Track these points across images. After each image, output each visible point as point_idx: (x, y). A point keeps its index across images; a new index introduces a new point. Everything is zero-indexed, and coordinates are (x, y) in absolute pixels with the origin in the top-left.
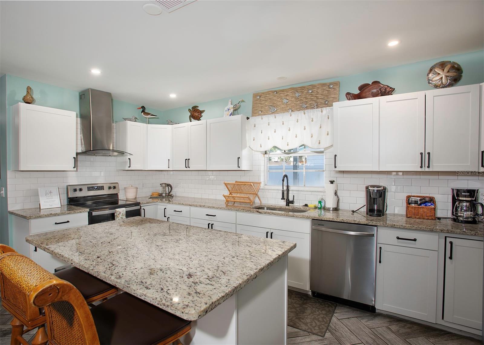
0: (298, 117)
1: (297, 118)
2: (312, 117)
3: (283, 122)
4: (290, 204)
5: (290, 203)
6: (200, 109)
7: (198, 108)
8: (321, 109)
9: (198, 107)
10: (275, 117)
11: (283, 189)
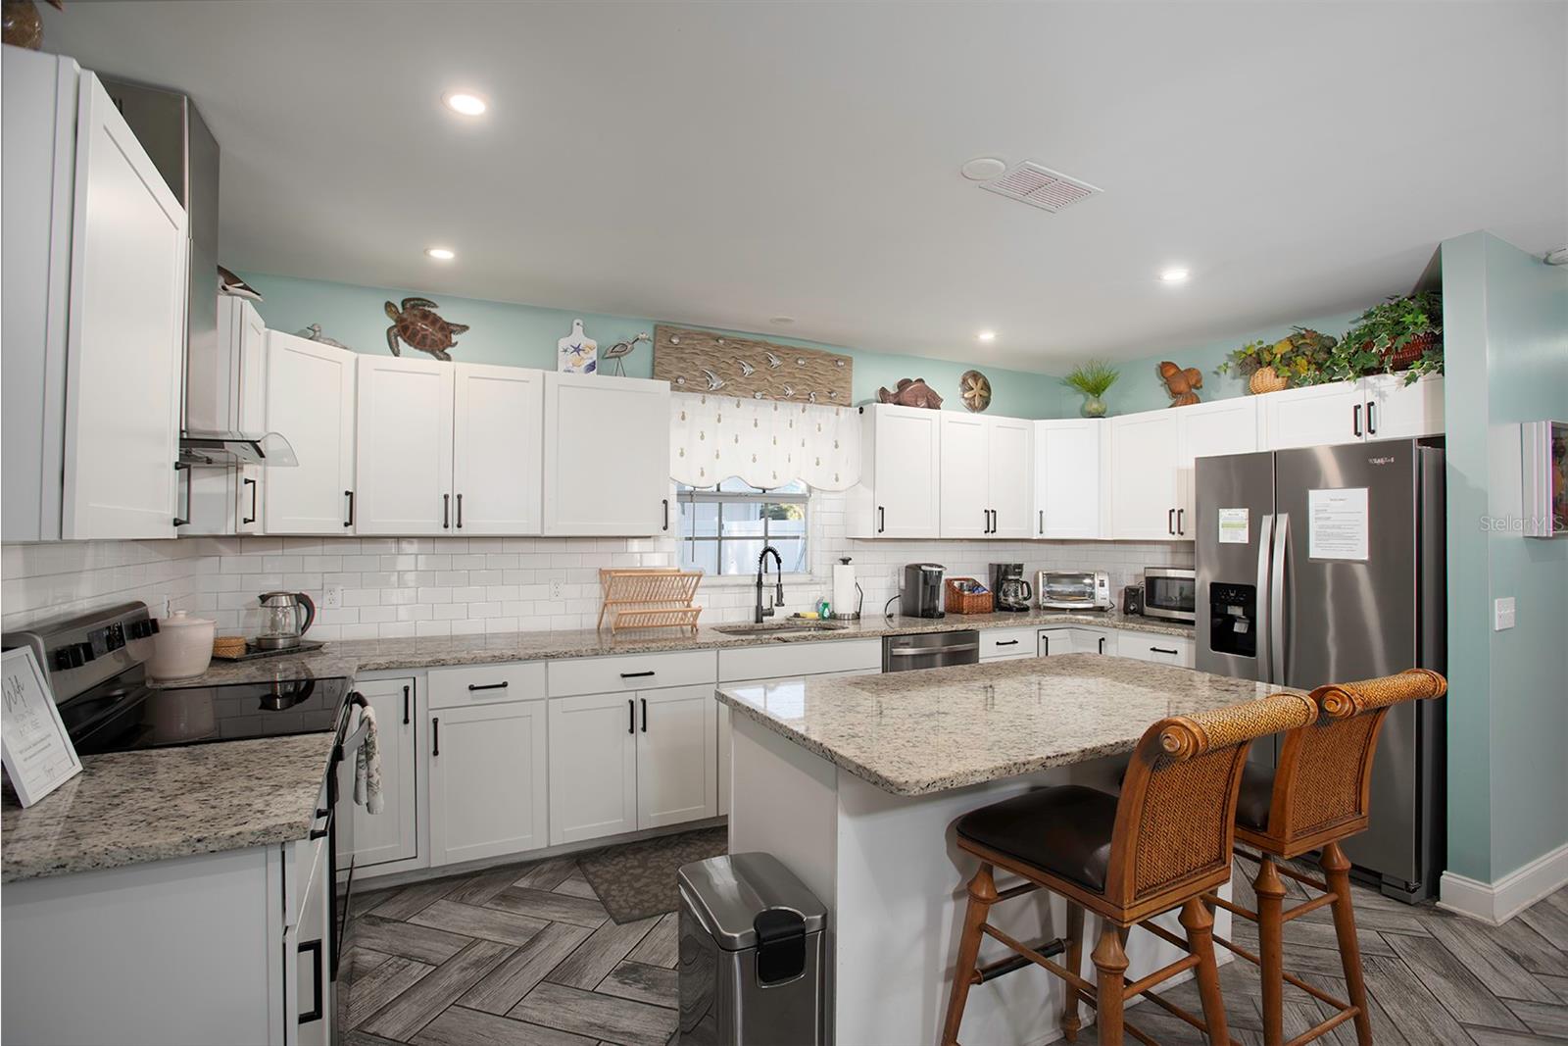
0: (792, 415)
1: (790, 418)
2: (819, 421)
3: (756, 420)
4: (765, 618)
5: (766, 615)
6: (446, 313)
7: (433, 310)
8: (838, 410)
9: (435, 306)
10: (738, 406)
11: (779, 581)
